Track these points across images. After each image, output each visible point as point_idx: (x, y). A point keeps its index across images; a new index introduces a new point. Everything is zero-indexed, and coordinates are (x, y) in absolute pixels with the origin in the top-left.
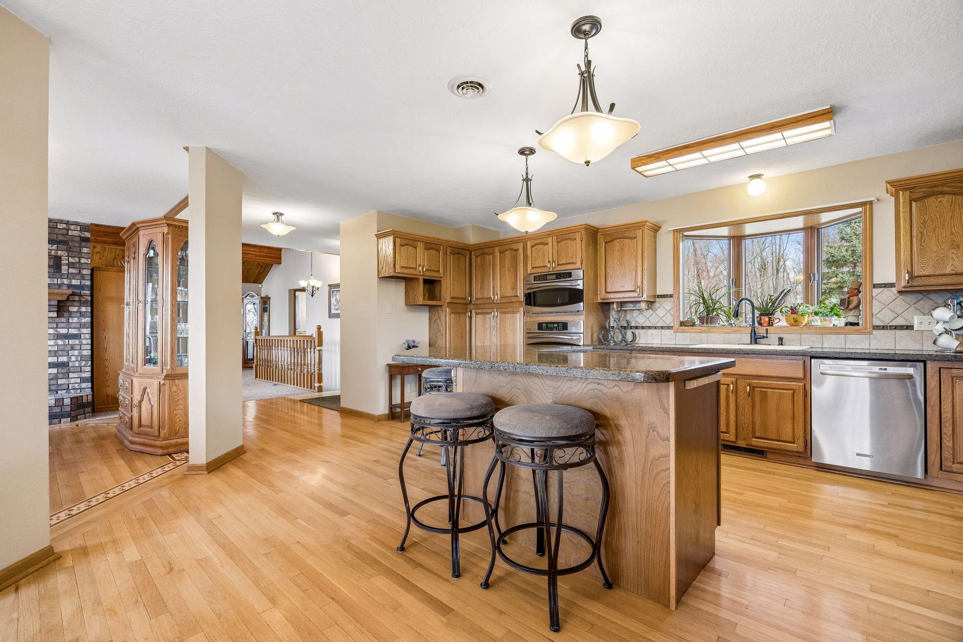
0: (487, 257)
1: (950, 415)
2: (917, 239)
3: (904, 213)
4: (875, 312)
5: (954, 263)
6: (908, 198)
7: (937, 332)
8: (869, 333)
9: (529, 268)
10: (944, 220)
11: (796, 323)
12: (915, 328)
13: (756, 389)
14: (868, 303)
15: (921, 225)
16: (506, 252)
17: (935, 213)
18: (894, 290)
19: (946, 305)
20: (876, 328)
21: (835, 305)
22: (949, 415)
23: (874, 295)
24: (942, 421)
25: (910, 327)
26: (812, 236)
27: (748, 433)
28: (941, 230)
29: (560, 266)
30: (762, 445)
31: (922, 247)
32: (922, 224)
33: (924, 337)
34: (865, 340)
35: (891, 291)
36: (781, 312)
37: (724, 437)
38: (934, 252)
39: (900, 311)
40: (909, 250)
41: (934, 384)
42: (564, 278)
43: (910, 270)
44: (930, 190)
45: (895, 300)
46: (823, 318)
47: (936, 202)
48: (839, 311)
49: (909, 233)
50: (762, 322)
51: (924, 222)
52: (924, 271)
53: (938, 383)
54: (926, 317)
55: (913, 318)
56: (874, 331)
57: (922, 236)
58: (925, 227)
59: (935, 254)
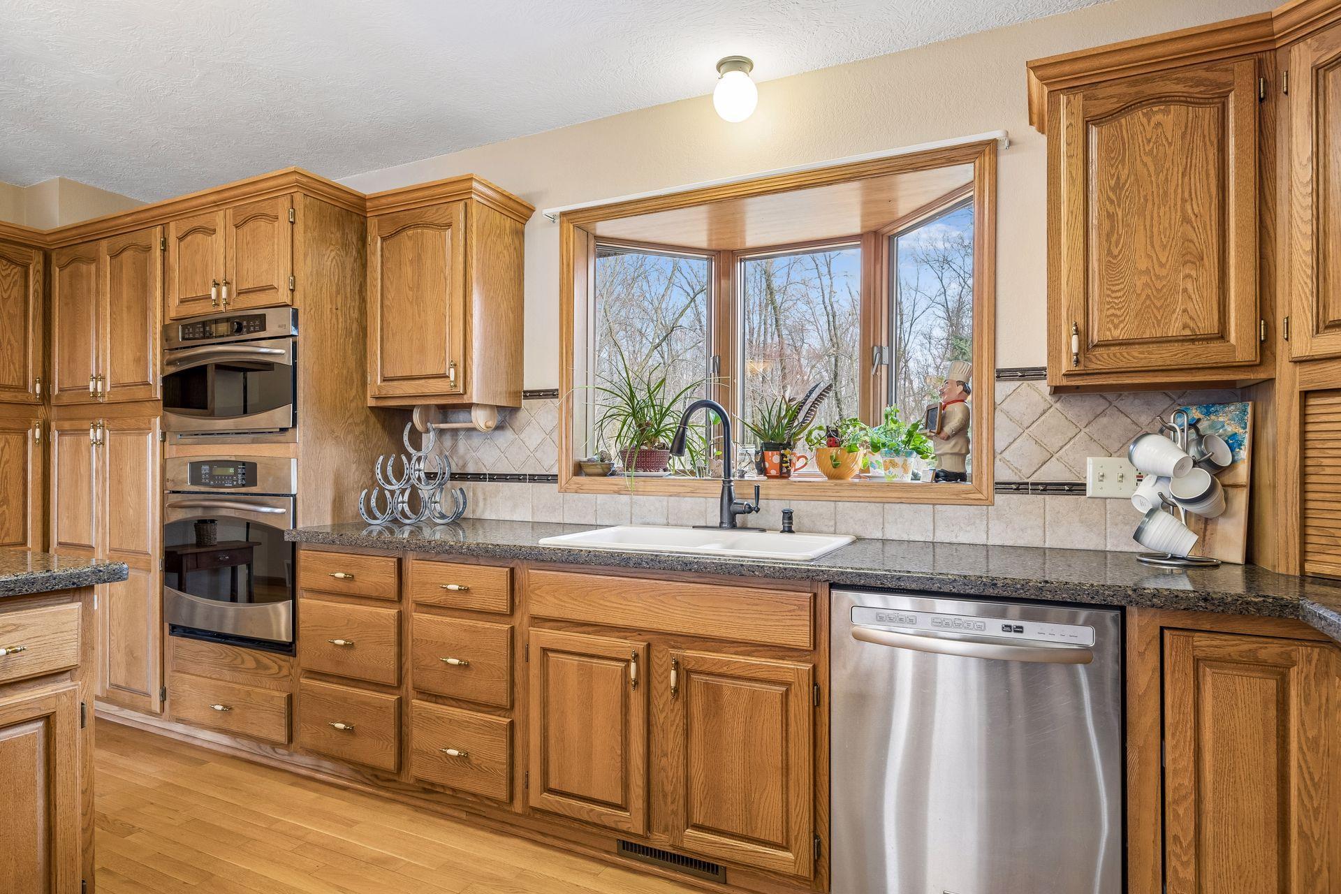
0: (84, 268)
1: (1187, 781)
2: (1100, 236)
3: (1070, 157)
4: (999, 446)
5: (1190, 306)
6: (1081, 115)
7: (1142, 504)
8: (987, 503)
9: (174, 301)
10: (1166, 179)
11: (836, 471)
12: (1090, 492)
13: (693, 676)
14: (985, 422)
15: (1111, 194)
16: (125, 255)
17: (1145, 159)
18: (1044, 386)
19: (1165, 430)
20: (1004, 487)
21: (915, 426)
22: (1186, 783)
23: (998, 400)
24: (1169, 798)
25: (1077, 488)
26: (877, 258)
27: (674, 813)
28: (1159, 208)
29: (242, 297)
30: (708, 850)
31: (1111, 263)
32: (1113, 189)
33: (1108, 516)
34: (978, 521)
35: (1036, 390)
36: (808, 440)
37: (616, 822)
38: (1141, 273)
39: (1054, 442)
40: (1081, 268)
41: (1147, 679)
42: (249, 332)
43: (1081, 327)
44: (1133, 90)
45: (1045, 412)
46: (888, 459)
47: (1146, 127)
48: (925, 442)
49: (1081, 218)
50: (767, 465)
51: (1118, 187)
52: (1116, 327)
53: (1158, 674)
54: (1114, 460)
55: (1085, 464)
56: (997, 496)
57: (1112, 227)
58: (1119, 199)
59: (1145, 279)
